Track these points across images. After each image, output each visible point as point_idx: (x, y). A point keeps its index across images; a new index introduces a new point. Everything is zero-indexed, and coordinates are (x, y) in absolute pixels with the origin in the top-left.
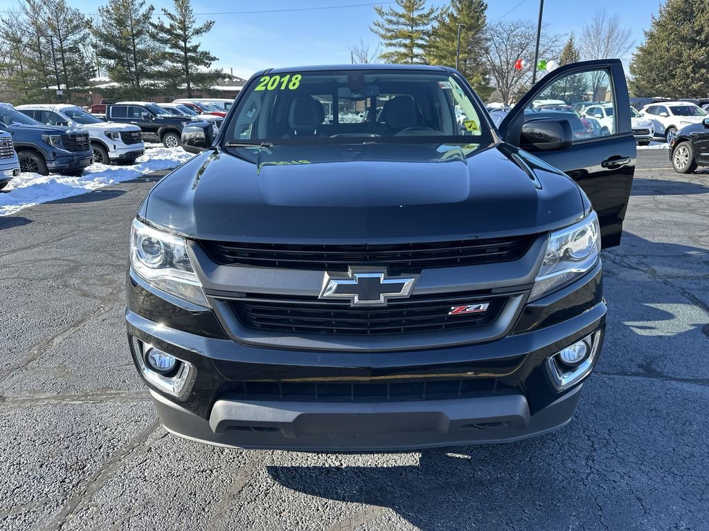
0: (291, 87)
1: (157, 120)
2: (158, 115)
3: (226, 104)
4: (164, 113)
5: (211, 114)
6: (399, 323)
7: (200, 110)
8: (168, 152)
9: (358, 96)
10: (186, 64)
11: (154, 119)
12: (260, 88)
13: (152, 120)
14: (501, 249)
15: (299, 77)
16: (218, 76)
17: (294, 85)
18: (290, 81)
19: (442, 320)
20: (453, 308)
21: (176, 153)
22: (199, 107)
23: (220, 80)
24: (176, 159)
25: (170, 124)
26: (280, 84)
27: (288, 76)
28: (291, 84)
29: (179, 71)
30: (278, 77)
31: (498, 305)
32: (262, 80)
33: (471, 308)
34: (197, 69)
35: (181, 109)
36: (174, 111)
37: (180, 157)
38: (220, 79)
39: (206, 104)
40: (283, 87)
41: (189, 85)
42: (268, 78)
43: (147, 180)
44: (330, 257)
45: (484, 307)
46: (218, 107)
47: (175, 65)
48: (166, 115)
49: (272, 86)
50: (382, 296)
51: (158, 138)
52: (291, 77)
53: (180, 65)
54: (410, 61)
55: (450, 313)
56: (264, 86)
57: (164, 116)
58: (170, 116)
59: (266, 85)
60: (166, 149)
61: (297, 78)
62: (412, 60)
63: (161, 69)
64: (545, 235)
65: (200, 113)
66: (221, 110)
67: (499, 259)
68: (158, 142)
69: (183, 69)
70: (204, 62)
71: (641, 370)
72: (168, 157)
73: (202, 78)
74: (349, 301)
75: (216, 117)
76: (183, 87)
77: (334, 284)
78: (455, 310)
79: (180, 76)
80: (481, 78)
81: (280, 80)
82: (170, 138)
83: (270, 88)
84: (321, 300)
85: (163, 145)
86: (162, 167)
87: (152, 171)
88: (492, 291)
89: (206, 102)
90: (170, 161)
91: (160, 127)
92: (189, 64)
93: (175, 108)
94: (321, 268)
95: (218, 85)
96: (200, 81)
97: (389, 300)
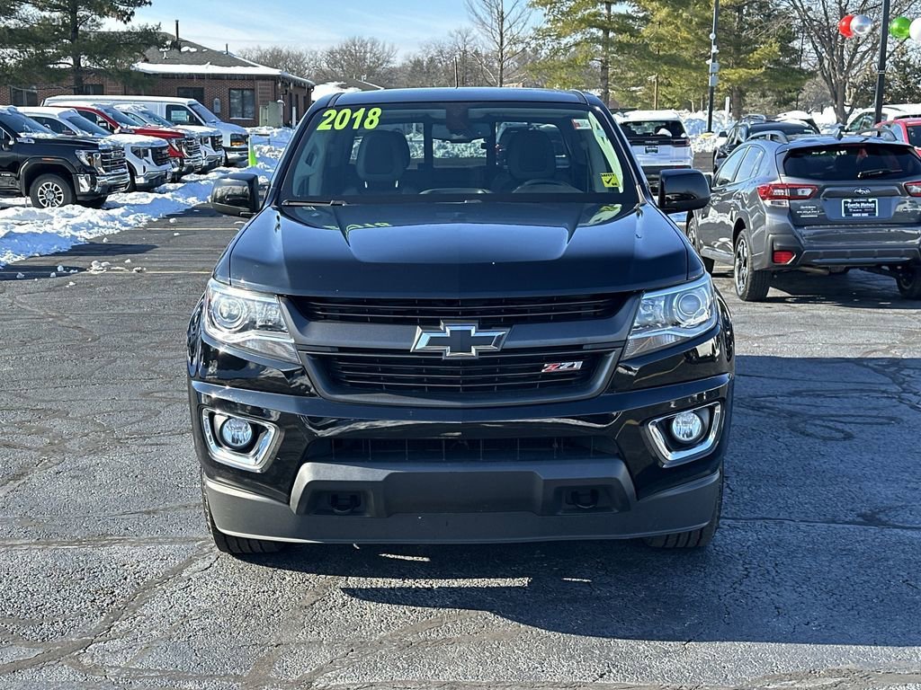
0: (367, 126)
1: (20, 146)
2: (22, 135)
3: (170, 108)
4: (35, 129)
5: (137, 132)
6: (492, 380)
7: (113, 122)
8: (44, 218)
9: (461, 137)
10: (74, 12)
11: (11, 143)
12: (324, 126)
13: (7, 145)
14: (596, 307)
15: (379, 111)
16: (149, 40)
17: (371, 122)
18: (365, 116)
19: (535, 378)
20: (546, 365)
21: (64, 221)
22: (109, 115)
23: (150, 52)
24: (68, 232)
25: (48, 154)
26: (352, 121)
27: (363, 110)
28: (367, 121)
29: (56, 28)
30: (348, 112)
31: (594, 360)
32: (326, 115)
33: (565, 366)
34: (98, 25)
35: (70, 120)
36: (54, 125)
37: (75, 228)
38: (153, 49)
39: (124, 107)
40: (356, 126)
41: (77, 62)
42: (333, 112)
43: (20, 275)
44: (423, 312)
45: (578, 365)
46: (151, 116)
47: (47, 14)
48: (41, 135)
49: (340, 124)
50: (473, 349)
51: (19, 185)
52: (367, 110)
53: (56, 15)
54: (605, 12)
55: (543, 371)
56: (329, 124)
57: (35, 135)
58: (50, 136)
59: (332, 123)
60: (38, 210)
61: (374, 113)
62: (609, 9)
63: (12, 23)
64: (639, 293)
65: (112, 131)
66: (160, 122)
67: (595, 317)
68: (20, 195)
69: (64, 24)
70: (115, 9)
71: (860, 519)
72: (48, 229)
73: (111, 45)
74: (441, 354)
75: (151, 139)
76: (62, 66)
77: (426, 337)
78: (549, 368)
79: (57, 39)
80: (776, 47)
81: (352, 115)
82: (47, 186)
83: (338, 127)
84: (413, 353)
85: (30, 202)
86: (41, 248)
87: (19, 259)
88: (584, 347)
89: (124, 104)
90: (54, 236)
91: (23, 160)
92: (81, 13)
93: (57, 118)
94: (414, 322)
95: (146, 61)
96: (104, 54)
97: (480, 354)
